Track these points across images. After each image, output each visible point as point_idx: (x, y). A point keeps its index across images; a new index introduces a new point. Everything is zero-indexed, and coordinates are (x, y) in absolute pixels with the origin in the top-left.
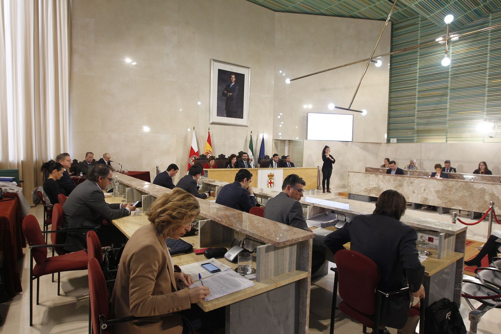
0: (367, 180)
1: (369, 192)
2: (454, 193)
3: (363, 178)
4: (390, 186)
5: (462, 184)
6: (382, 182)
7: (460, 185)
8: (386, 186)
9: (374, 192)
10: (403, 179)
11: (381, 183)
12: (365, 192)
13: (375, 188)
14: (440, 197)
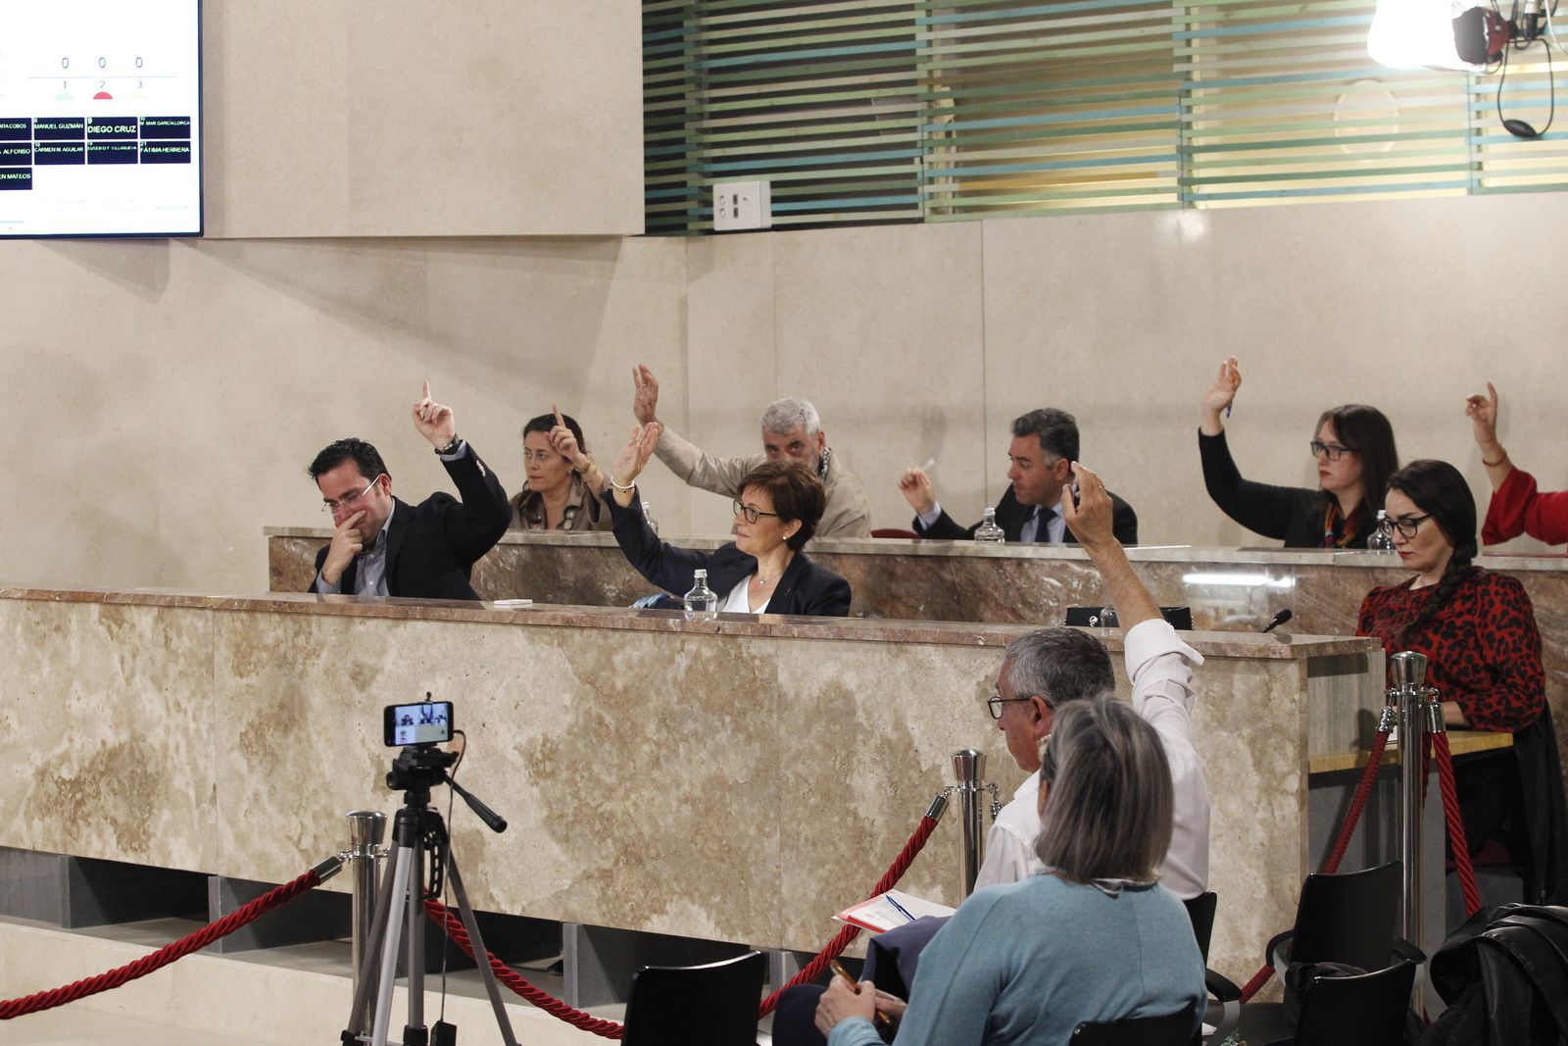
0: (46, 669)
1: (69, 806)
2: (655, 762)
3: (22, 647)
4: (212, 728)
5: (696, 656)
6: (158, 684)
7: (689, 669)
8: (186, 731)
9: (108, 802)
10: (301, 640)
11: (151, 704)
12: (46, 810)
13: (113, 755)
14: (562, 816)
